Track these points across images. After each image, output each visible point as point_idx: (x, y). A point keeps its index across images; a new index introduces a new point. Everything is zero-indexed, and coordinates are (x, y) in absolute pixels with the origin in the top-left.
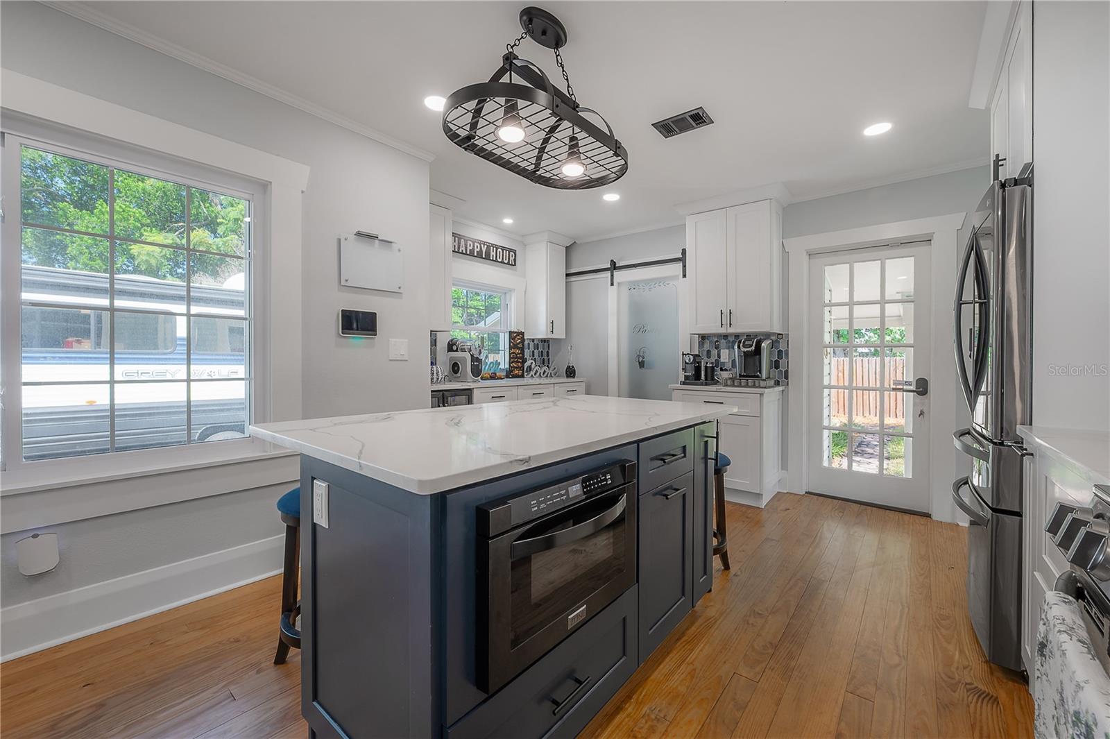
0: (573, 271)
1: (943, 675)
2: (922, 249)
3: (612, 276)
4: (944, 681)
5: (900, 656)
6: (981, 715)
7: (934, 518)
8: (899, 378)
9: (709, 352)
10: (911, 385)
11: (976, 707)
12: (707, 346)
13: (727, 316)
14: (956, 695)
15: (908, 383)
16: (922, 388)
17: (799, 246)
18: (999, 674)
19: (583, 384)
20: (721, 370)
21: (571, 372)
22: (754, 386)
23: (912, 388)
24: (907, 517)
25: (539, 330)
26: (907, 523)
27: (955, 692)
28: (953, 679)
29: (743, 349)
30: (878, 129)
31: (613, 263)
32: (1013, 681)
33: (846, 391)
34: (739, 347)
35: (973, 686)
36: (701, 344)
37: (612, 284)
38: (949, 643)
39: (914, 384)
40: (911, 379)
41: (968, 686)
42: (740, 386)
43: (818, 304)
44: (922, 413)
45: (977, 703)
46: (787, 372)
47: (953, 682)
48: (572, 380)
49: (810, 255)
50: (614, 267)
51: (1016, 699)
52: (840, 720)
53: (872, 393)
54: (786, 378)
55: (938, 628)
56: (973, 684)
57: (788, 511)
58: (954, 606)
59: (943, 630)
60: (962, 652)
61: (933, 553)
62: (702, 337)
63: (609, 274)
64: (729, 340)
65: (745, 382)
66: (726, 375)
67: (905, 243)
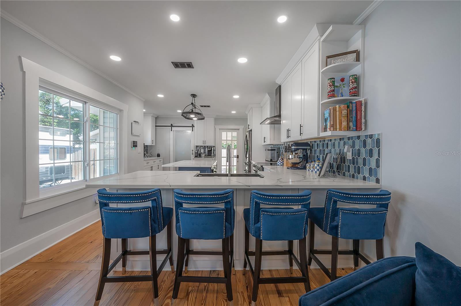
0: (157, 125)
2: (238, 131)
3: (171, 128)
12: (197, 149)
13: (204, 142)
15: (236, 156)
16: (238, 157)
17: (218, 127)
19: (162, 159)
20: (202, 154)
21: (159, 155)
25: (149, 142)
29: (208, 149)
30: (234, 112)
31: (172, 125)
34: (207, 149)
36: (196, 148)
37: (171, 131)
40: (236, 155)
43: (221, 140)
44: (238, 162)
46: (215, 154)
48: (159, 158)
49: (220, 129)
50: (172, 126)
54: (215, 156)
62: (197, 146)
63: (170, 127)
64: (204, 147)
65: (208, 157)
66: (203, 155)
67: (235, 129)
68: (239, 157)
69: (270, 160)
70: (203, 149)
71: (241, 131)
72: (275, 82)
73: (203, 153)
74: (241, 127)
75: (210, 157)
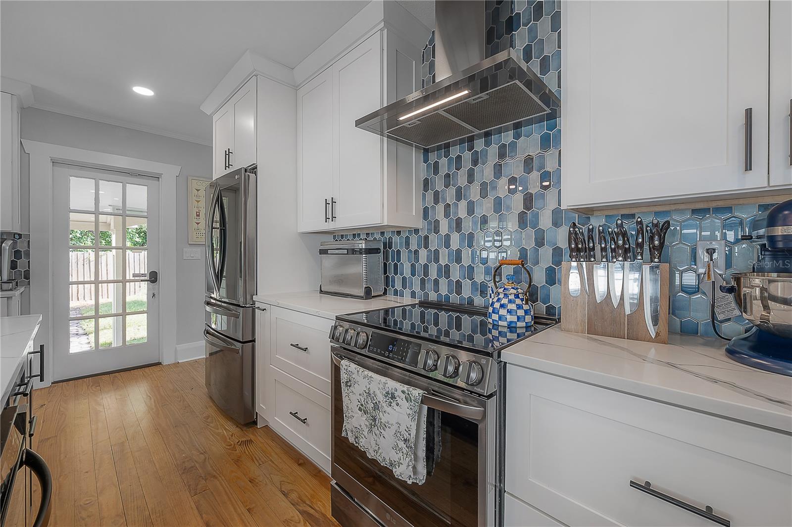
1: (227, 447)
4: (229, 449)
5: (203, 454)
6: (251, 452)
7: (164, 364)
8: (137, 272)
10: (146, 276)
11: (247, 450)
14: (238, 451)
15: (144, 275)
16: (153, 278)
18: (245, 428)
23: (147, 278)
24: (147, 370)
26: (149, 374)
27: (236, 451)
28: (231, 445)
32: (251, 427)
35: (240, 442)
38: (218, 429)
39: (148, 275)
40: (146, 272)
41: (239, 443)
44: (154, 295)
45: (247, 448)
47: (233, 446)
49: (54, 162)
51: (256, 434)
52: (201, 515)
54: (27, 278)
55: (209, 425)
56: (239, 441)
57: (44, 407)
58: (207, 408)
59: (211, 425)
60: (226, 429)
61: (177, 385)
67: (142, 175)
68: (159, 277)
69: (365, 293)
71: (170, 186)
74: (169, 172)
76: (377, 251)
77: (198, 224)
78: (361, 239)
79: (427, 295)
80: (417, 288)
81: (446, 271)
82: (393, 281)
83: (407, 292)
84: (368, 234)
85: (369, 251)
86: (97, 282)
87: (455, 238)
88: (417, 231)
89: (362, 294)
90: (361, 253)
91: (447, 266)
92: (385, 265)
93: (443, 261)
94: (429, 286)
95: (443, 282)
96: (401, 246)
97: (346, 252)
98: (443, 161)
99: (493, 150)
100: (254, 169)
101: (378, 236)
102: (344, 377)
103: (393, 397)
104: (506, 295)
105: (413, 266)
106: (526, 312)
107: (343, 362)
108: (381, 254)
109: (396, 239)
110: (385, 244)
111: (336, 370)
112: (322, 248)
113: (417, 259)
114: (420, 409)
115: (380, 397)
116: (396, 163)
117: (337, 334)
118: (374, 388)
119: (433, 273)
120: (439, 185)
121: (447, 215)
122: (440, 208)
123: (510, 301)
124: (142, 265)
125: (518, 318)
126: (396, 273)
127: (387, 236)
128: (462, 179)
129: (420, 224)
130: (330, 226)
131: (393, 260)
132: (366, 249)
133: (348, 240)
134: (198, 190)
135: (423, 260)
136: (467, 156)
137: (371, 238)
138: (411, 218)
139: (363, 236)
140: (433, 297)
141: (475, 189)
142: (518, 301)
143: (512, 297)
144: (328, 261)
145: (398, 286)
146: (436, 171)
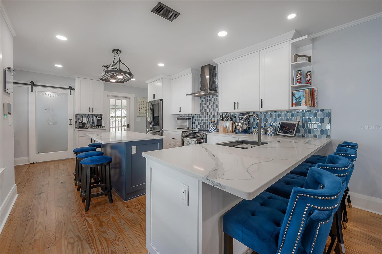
2: (128, 99)
3: (32, 87)
8: (124, 124)
9: (79, 119)
12: (78, 117)
13: (91, 109)
15: (126, 125)
16: (128, 126)
22: (101, 128)
23: (127, 126)
29: (98, 118)
33: (115, 128)
36: (76, 117)
37: (32, 91)
39: (127, 125)
42: (97, 128)
43: (109, 108)
44: (128, 131)
49: (108, 96)
50: (33, 84)
53: (119, 128)
62: (77, 114)
63: (30, 87)
64: (88, 116)
65: (98, 127)
66: (88, 126)
67: (125, 98)
68: (130, 126)
69: (188, 128)
70: (86, 118)
71: (132, 100)
72: (212, 60)
73: (86, 123)
74: (132, 96)
75: (100, 127)
76: (190, 119)
77: (139, 111)
78: (187, 116)
79: (201, 128)
80: (199, 127)
81: (205, 123)
82: (194, 126)
83: (197, 128)
84: (188, 115)
85: (189, 119)
86: (115, 127)
87: (206, 116)
88: (199, 114)
89: (187, 128)
90: (187, 119)
91: (205, 122)
92: (192, 122)
93: (204, 121)
94: (202, 126)
95: (204, 125)
96: (196, 118)
97: (183, 119)
98: (204, 100)
99: (213, 99)
100: (162, 100)
101: (191, 115)
102: (184, 140)
103: (192, 141)
104: (212, 127)
105: (198, 122)
106: (215, 129)
107: (184, 138)
108: (191, 119)
109: (195, 116)
110: (192, 117)
111: (183, 140)
112: (178, 118)
113: (199, 121)
114: (196, 142)
115: (190, 142)
116: (194, 100)
117: (183, 134)
118: (189, 140)
119: (202, 124)
120: (204, 105)
121: (205, 111)
122: (204, 110)
123: (212, 128)
124: (125, 123)
125: (213, 130)
126: (196, 127)
127: (193, 115)
128: (208, 104)
129: (200, 113)
130: (180, 113)
131: (194, 121)
132: (188, 118)
133: (183, 116)
134: (139, 101)
135: (200, 121)
136: (209, 99)
137: (189, 116)
138: (198, 112)
139: (187, 115)
140: (202, 129)
141: (210, 106)
142: (213, 128)
143: (213, 127)
144: (179, 121)
145: (195, 127)
146: (203, 102)
